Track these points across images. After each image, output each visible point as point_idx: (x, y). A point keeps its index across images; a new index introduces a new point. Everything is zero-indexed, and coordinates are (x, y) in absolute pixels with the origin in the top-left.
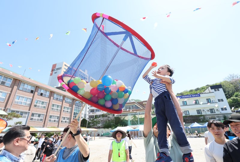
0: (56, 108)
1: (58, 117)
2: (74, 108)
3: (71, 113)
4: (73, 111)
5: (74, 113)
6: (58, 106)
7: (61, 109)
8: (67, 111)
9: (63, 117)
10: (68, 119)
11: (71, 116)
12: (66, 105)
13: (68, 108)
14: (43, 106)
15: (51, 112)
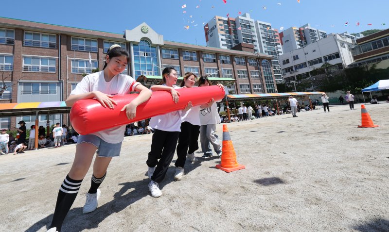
0: (243, 75)
1: (248, 85)
2: (262, 71)
3: (261, 77)
4: (263, 76)
5: (265, 77)
6: (243, 71)
7: (248, 74)
8: (256, 77)
9: (253, 85)
10: (260, 88)
11: (262, 82)
12: (252, 69)
13: (255, 72)
14: (229, 74)
15: (239, 80)
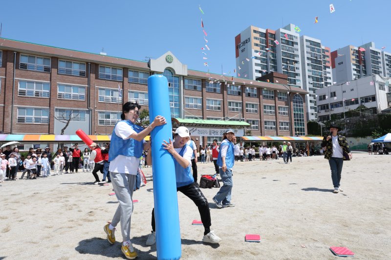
0: (269, 110)
1: (274, 122)
2: (292, 107)
3: (290, 114)
4: (293, 112)
5: (295, 114)
6: (270, 107)
7: (276, 110)
8: (284, 113)
9: (280, 122)
10: (287, 125)
11: (290, 119)
12: (281, 104)
13: (284, 108)
14: (254, 109)
15: (265, 116)
